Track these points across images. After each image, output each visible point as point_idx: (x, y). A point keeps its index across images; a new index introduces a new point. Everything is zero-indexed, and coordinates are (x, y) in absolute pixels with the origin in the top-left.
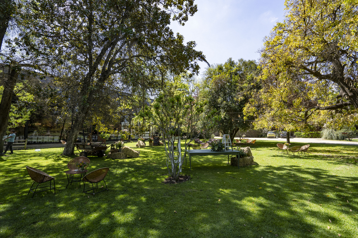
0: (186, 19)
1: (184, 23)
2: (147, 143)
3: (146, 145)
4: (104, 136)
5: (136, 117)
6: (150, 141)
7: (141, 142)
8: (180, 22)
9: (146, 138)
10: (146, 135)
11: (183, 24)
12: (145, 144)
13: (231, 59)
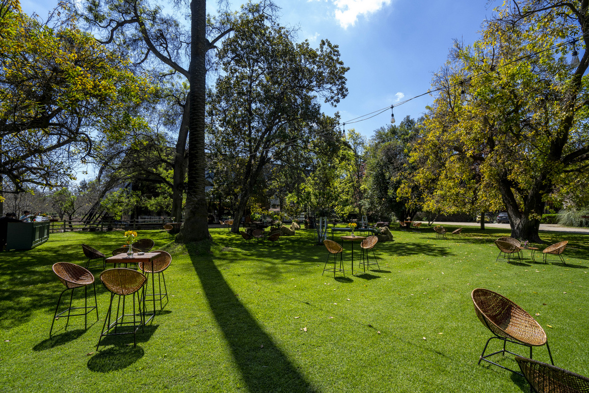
0: (338, 101)
1: (337, 104)
2: (303, 226)
3: (301, 228)
4: (254, 217)
5: (290, 195)
6: (306, 224)
7: (295, 224)
8: (332, 104)
9: (301, 219)
10: (301, 216)
11: (336, 106)
12: (300, 226)
13: (408, 117)
